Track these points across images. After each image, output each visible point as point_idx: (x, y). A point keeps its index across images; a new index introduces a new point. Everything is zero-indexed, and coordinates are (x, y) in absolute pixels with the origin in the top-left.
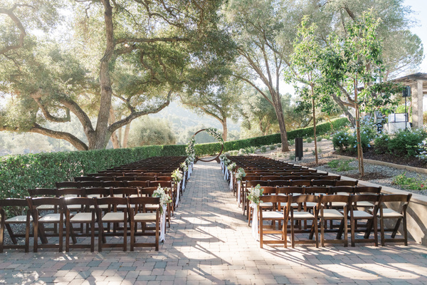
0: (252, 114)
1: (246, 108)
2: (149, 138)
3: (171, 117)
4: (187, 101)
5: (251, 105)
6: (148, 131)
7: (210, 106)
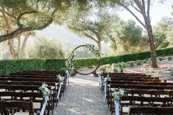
0: (118, 39)
1: (114, 35)
2: (46, 53)
3: (65, 42)
4: (72, 27)
5: (118, 32)
6: (45, 48)
7: (89, 31)
